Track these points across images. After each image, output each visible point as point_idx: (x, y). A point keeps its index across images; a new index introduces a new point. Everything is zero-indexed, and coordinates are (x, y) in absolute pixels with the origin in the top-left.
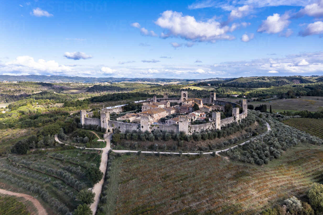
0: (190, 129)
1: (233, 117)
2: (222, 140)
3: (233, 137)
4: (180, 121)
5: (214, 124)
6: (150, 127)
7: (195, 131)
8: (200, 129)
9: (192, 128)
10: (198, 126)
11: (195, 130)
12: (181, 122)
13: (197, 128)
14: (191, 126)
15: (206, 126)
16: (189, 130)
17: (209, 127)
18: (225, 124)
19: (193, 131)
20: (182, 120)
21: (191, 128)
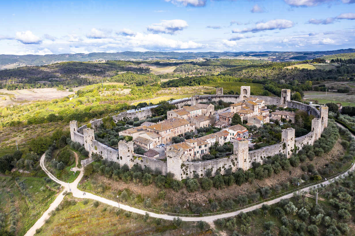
0: (186, 169)
1: (282, 145)
2: (244, 189)
3: (269, 183)
4: (168, 156)
5: (236, 159)
6: (131, 159)
7: (196, 172)
8: (204, 168)
9: (189, 167)
10: (200, 165)
11: (194, 170)
12: (171, 157)
13: (199, 167)
14: (188, 164)
15: (217, 164)
16: (183, 170)
17: (224, 165)
18: (261, 157)
19: (191, 173)
20: (171, 155)
21: (187, 167)
